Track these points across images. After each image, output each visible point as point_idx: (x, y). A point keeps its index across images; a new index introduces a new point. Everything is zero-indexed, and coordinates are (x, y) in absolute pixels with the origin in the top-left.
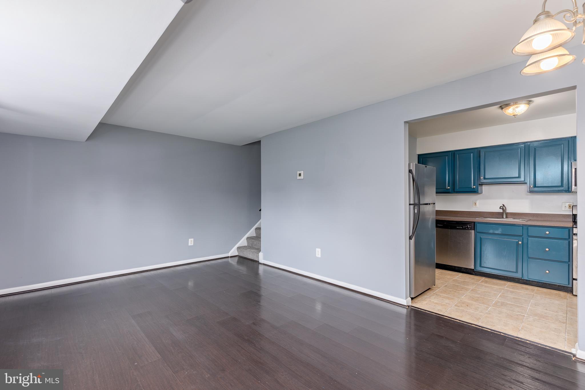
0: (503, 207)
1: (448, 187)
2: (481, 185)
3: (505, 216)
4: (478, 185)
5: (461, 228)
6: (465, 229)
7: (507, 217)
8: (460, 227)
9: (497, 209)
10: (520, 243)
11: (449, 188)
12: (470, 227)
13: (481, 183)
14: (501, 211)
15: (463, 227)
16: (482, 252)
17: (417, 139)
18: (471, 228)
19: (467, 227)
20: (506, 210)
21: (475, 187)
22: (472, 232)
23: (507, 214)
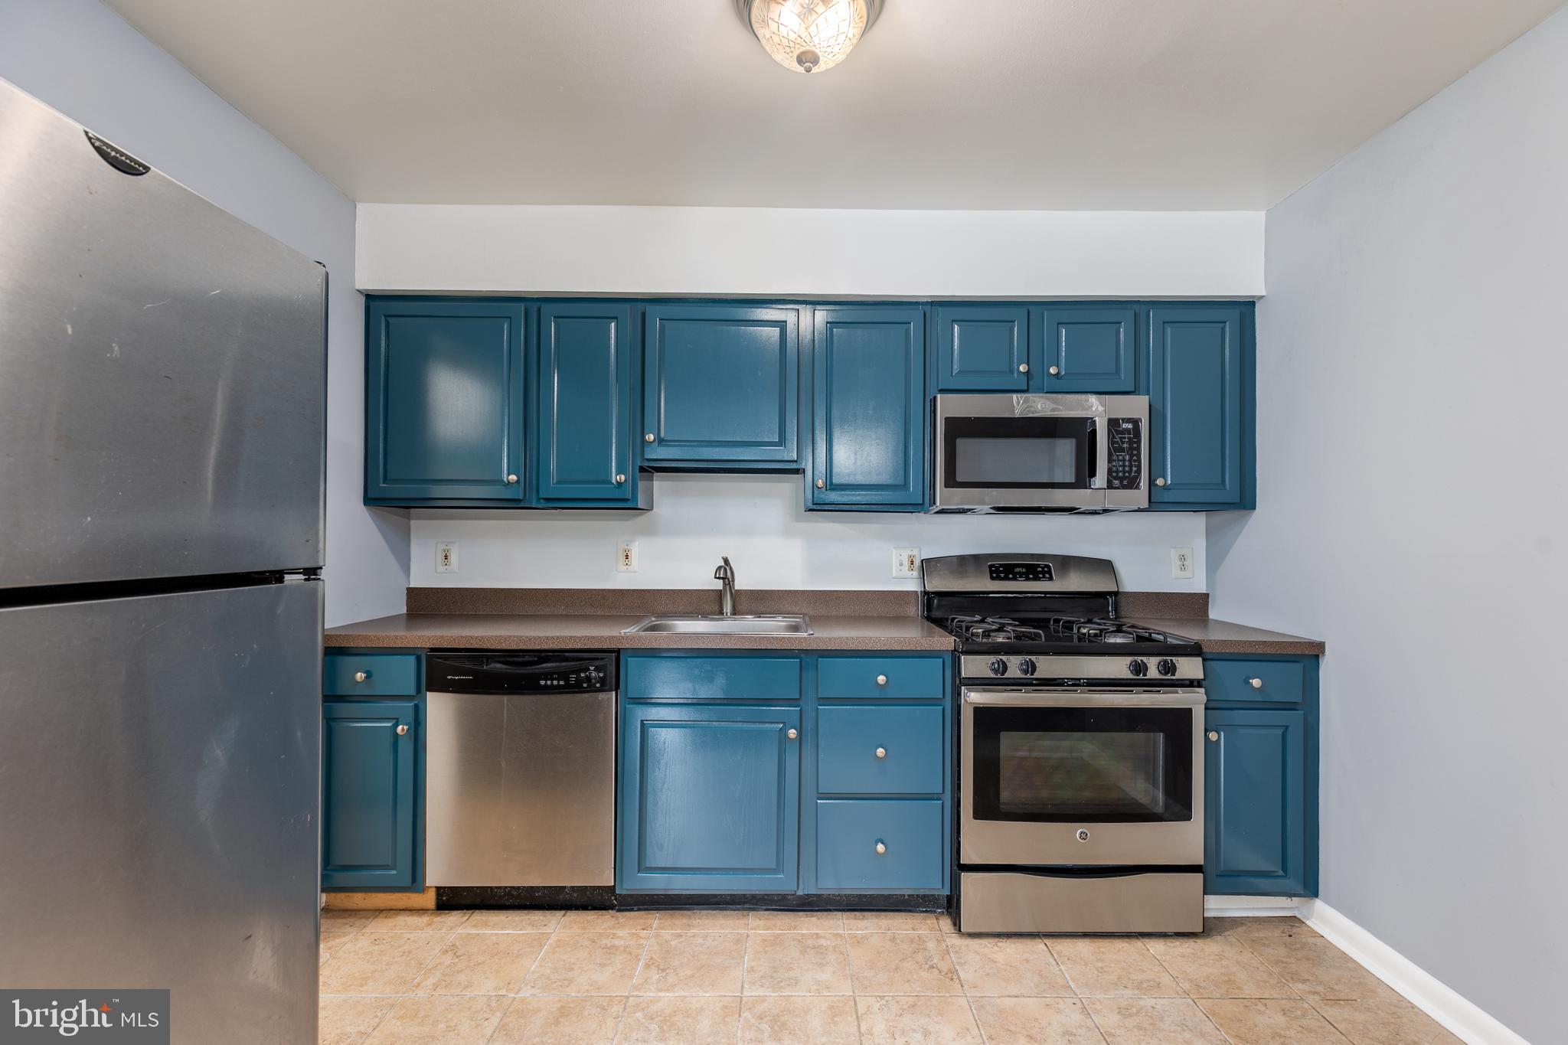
0: (725, 571)
1: (509, 475)
2: (650, 470)
3: (728, 608)
4: (638, 474)
5: (562, 683)
6: (576, 688)
7: (735, 612)
8: (555, 682)
9: (704, 579)
10: (792, 733)
11: (513, 478)
12: (601, 675)
13: (646, 464)
14: (719, 585)
15: (567, 680)
16: (650, 799)
17: (361, 208)
18: (602, 681)
19: (588, 679)
20: (733, 581)
21: (623, 477)
22: (610, 700)
23: (737, 596)
